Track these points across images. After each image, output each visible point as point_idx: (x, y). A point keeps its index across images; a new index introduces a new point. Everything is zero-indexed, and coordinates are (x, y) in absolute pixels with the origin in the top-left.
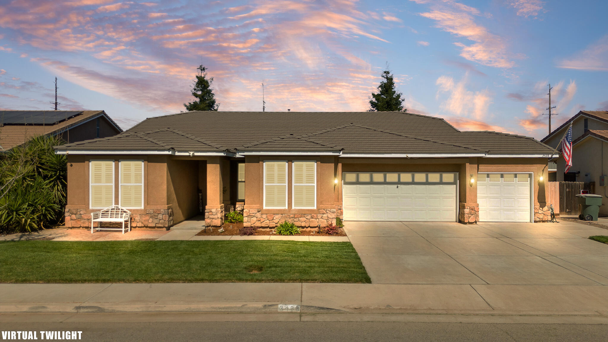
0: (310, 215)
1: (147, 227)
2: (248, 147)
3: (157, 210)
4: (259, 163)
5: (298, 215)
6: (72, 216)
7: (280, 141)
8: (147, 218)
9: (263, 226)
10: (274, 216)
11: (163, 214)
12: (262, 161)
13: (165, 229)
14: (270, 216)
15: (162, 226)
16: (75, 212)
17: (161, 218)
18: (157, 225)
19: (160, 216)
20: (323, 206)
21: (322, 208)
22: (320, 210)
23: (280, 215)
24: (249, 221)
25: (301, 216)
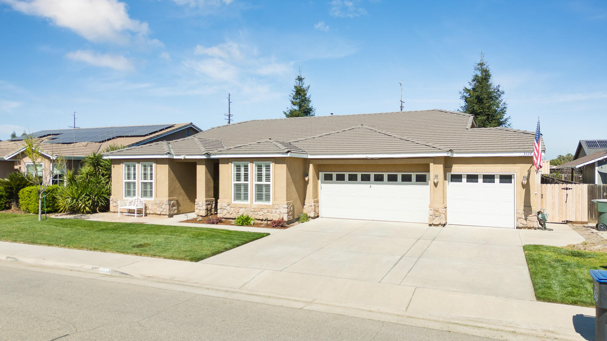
0: (266, 210)
1: (156, 214)
2: (220, 151)
3: (162, 201)
4: (228, 164)
5: (257, 209)
6: (114, 203)
7: (257, 145)
8: (156, 207)
9: (232, 217)
10: (239, 210)
11: (165, 205)
12: (230, 163)
13: (167, 216)
14: (236, 209)
15: (165, 214)
16: (115, 201)
17: (164, 208)
18: (162, 213)
19: (164, 206)
20: (277, 202)
21: (276, 204)
22: (274, 206)
23: (244, 209)
24: (221, 213)
25: (260, 210)
